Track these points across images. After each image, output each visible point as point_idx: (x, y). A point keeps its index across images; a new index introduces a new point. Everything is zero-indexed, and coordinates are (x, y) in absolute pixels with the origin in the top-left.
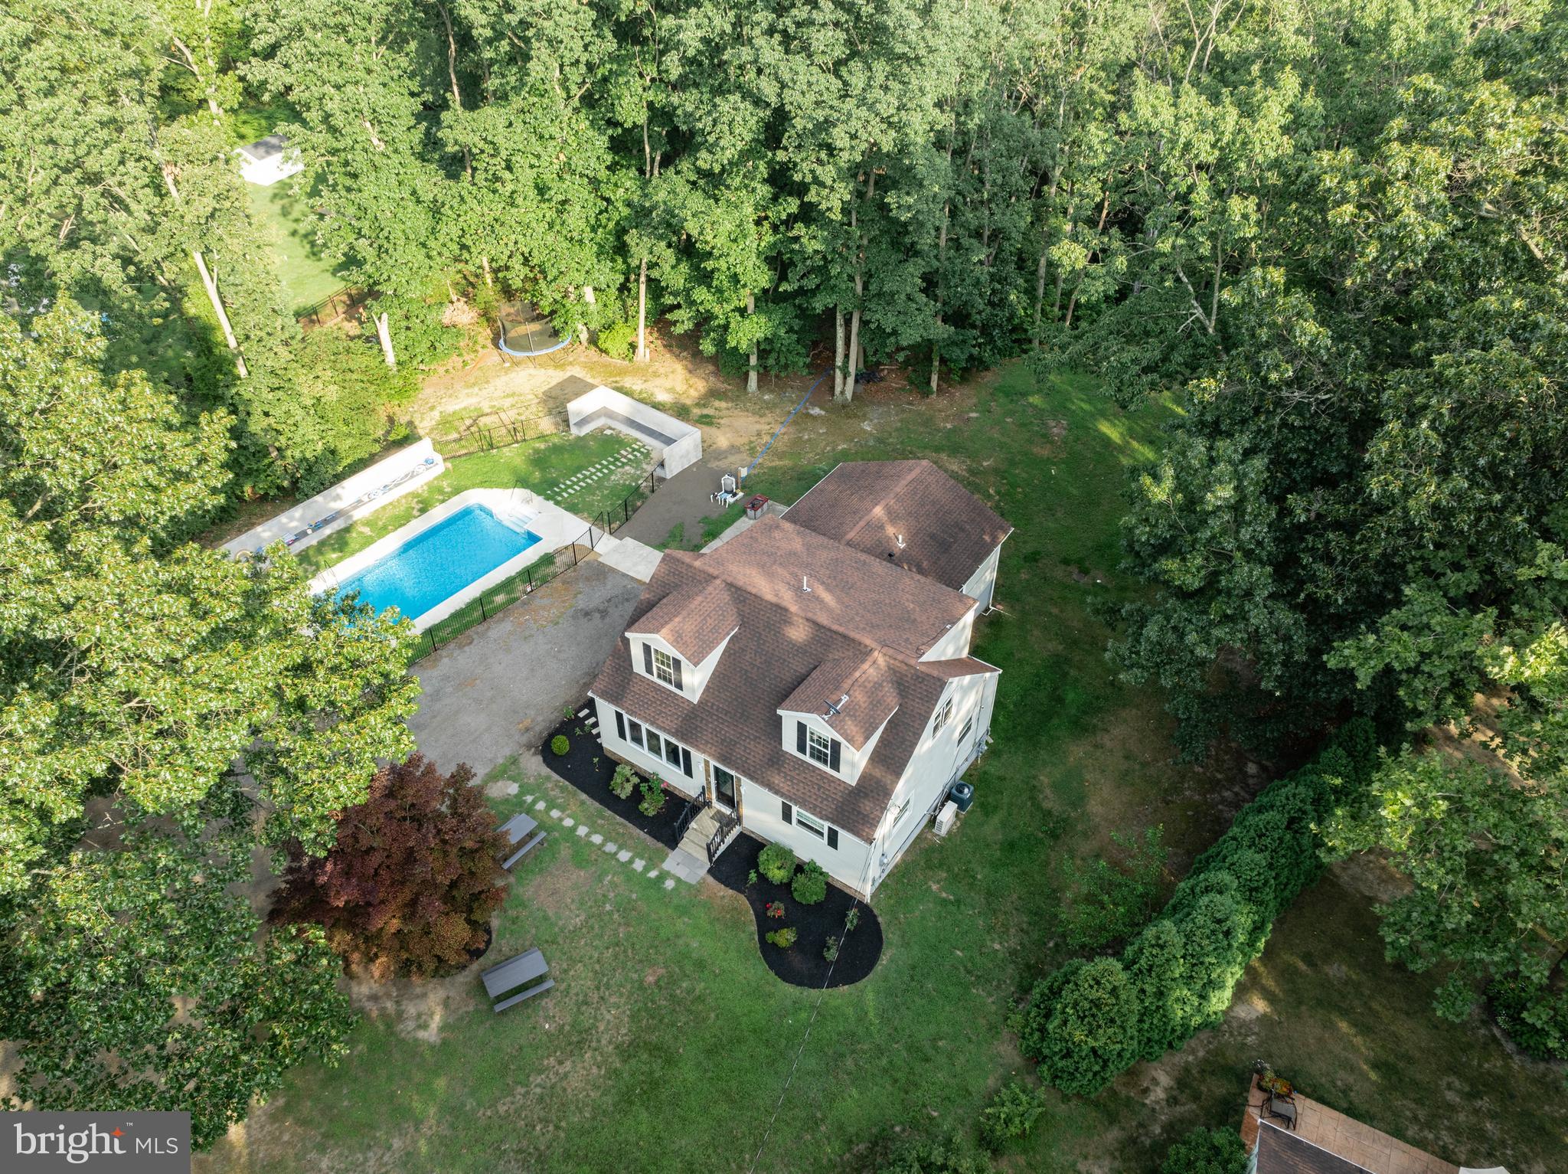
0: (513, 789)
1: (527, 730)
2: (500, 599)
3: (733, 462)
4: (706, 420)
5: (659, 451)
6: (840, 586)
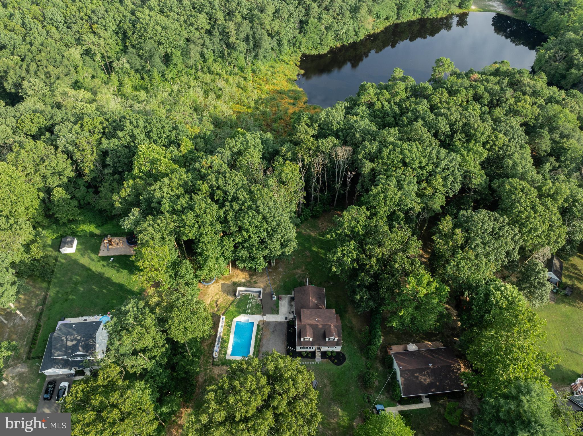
3: (268, 290)
4: (255, 282)
5: (256, 294)
6: (319, 317)
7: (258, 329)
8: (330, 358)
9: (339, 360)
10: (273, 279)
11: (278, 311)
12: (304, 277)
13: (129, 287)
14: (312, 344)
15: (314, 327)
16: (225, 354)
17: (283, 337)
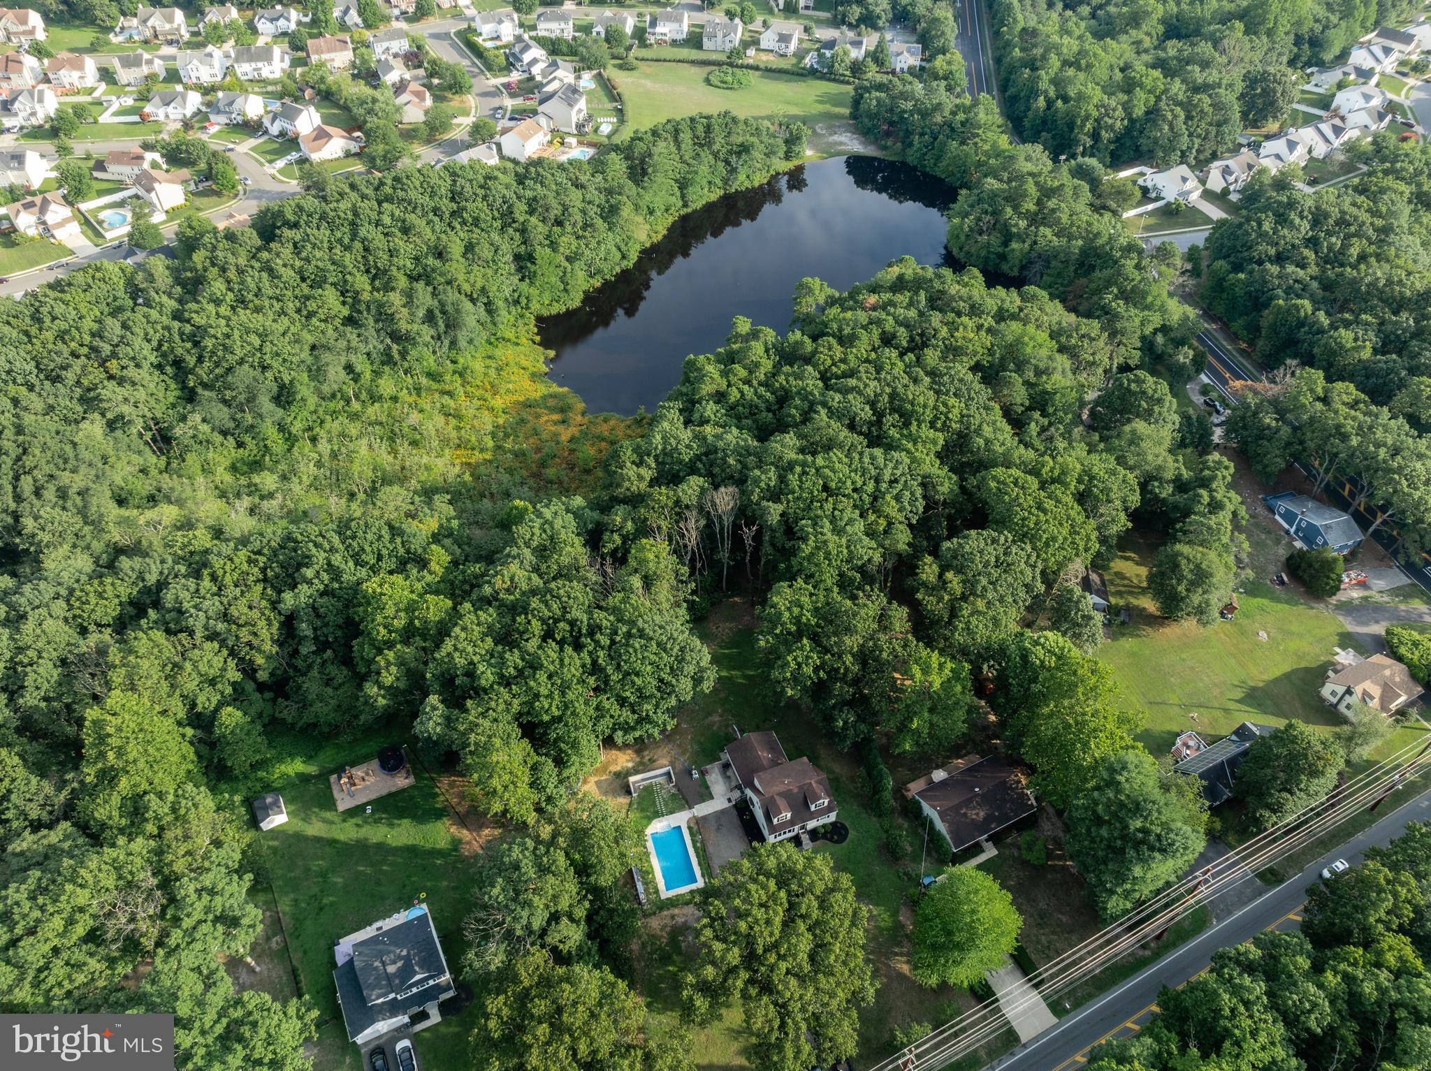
2: (699, 844)
3: (679, 766)
4: (652, 761)
5: (661, 780)
6: (788, 776)
7: (692, 834)
8: (824, 836)
9: (840, 834)
10: (680, 746)
11: (710, 793)
12: (727, 726)
13: (428, 846)
14: (792, 823)
15: (786, 795)
16: (657, 892)
17: (739, 831)
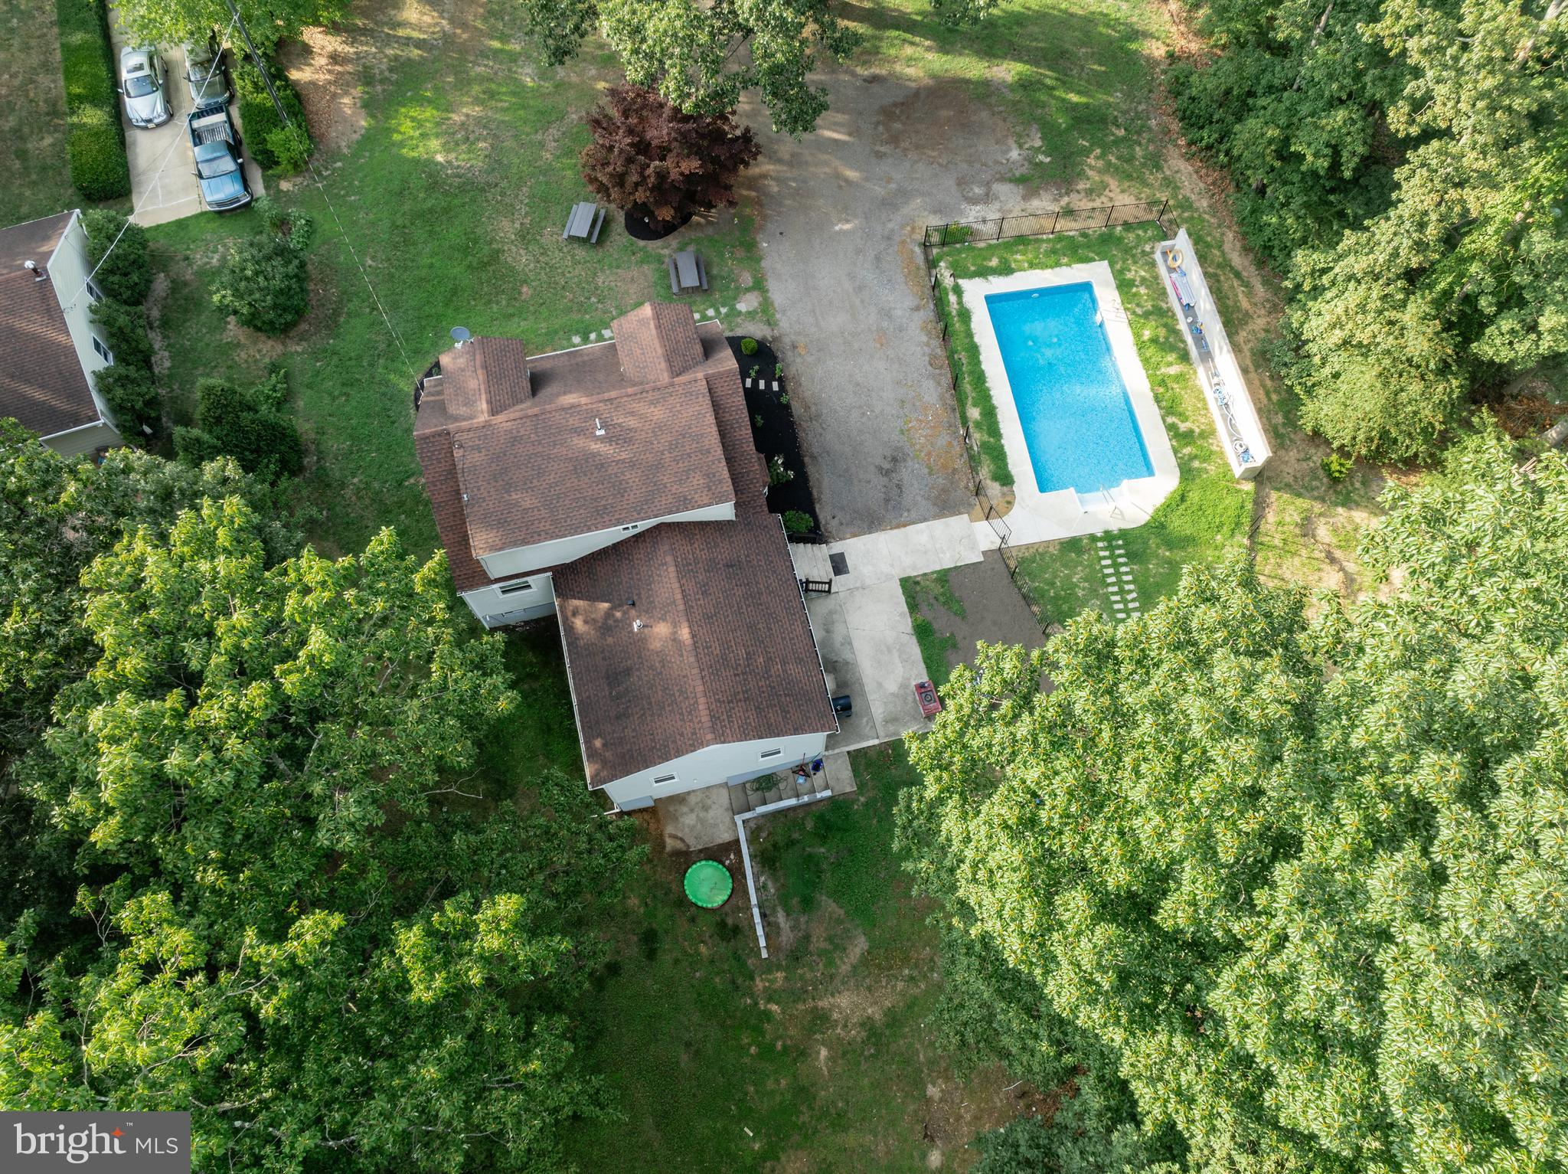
0: (742, 307)
1: (794, 347)
2: (974, 413)
7: (998, 456)
11: (913, 606)
16: (1124, 286)
